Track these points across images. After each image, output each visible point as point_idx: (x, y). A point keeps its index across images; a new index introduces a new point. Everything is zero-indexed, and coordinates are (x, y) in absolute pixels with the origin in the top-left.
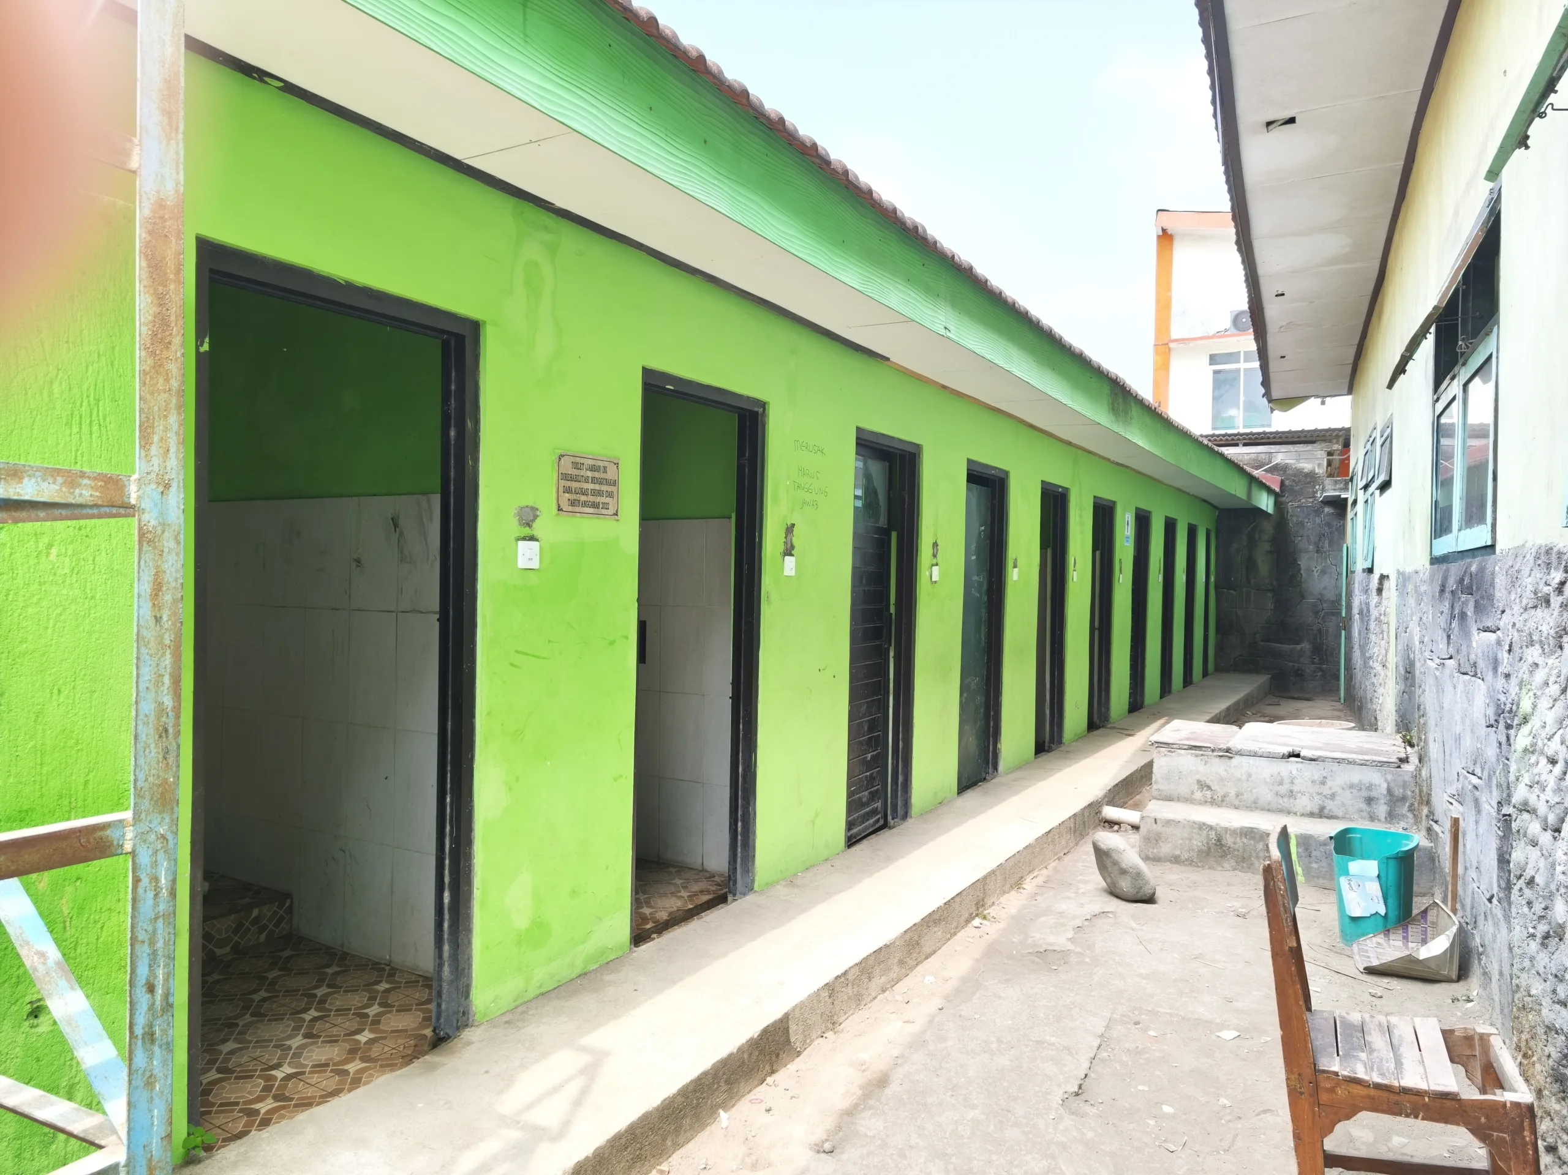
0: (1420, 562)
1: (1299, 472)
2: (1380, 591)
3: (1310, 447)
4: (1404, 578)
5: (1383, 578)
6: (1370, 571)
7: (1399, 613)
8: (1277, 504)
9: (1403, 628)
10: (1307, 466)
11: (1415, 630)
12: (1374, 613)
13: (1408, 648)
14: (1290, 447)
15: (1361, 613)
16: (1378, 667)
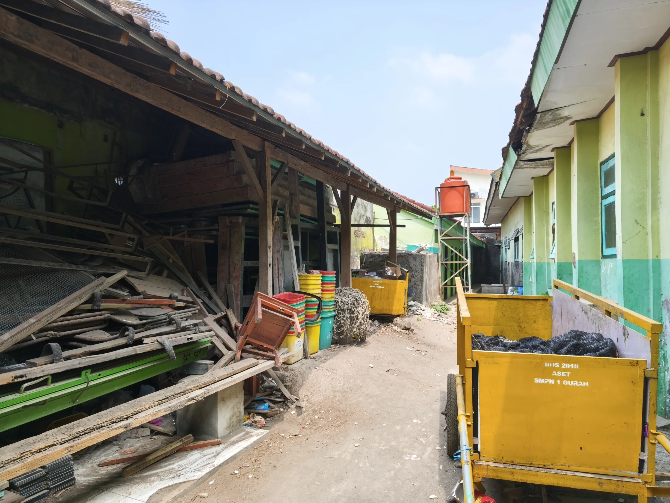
0: (513, 262)
1: (490, 239)
2: (508, 265)
3: (492, 233)
4: (512, 263)
5: (509, 263)
6: (507, 262)
7: (511, 268)
8: (486, 246)
9: (512, 270)
10: (492, 238)
11: (513, 270)
12: (507, 269)
13: (513, 273)
14: (488, 233)
15: (505, 269)
16: (508, 277)
